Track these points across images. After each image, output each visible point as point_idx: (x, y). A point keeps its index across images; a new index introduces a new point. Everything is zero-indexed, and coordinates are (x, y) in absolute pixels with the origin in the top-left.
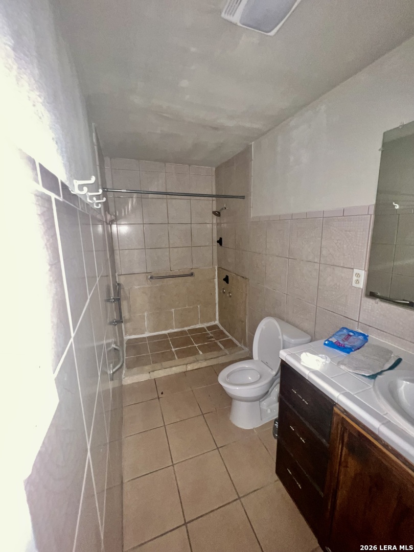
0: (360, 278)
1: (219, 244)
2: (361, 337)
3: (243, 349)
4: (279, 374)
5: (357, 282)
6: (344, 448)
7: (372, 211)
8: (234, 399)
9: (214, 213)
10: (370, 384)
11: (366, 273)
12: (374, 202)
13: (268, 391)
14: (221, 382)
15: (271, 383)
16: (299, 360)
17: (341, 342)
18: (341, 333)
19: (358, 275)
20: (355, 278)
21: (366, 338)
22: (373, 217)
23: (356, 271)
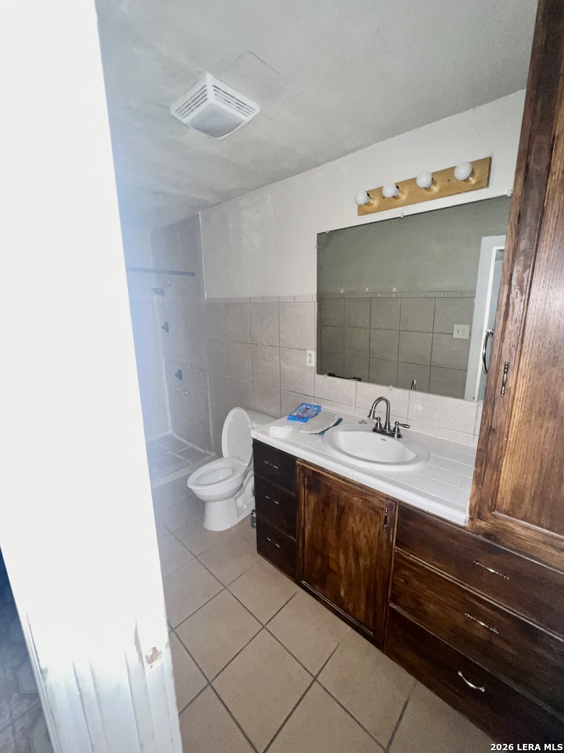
0: (311, 359)
1: (164, 330)
2: (316, 409)
3: (209, 455)
4: (252, 465)
5: (310, 361)
6: (306, 490)
7: (315, 300)
8: (208, 502)
9: (155, 290)
10: (319, 438)
11: (316, 353)
12: (316, 292)
13: (242, 484)
14: (190, 486)
15: (245, 475)
16: (267, 434)
17: (301, 415)
18: (301, 408)
19: (310, 355)
20: (308, 358)
21: (319, 407)
22: (316, 303)
23: (308, 352)
